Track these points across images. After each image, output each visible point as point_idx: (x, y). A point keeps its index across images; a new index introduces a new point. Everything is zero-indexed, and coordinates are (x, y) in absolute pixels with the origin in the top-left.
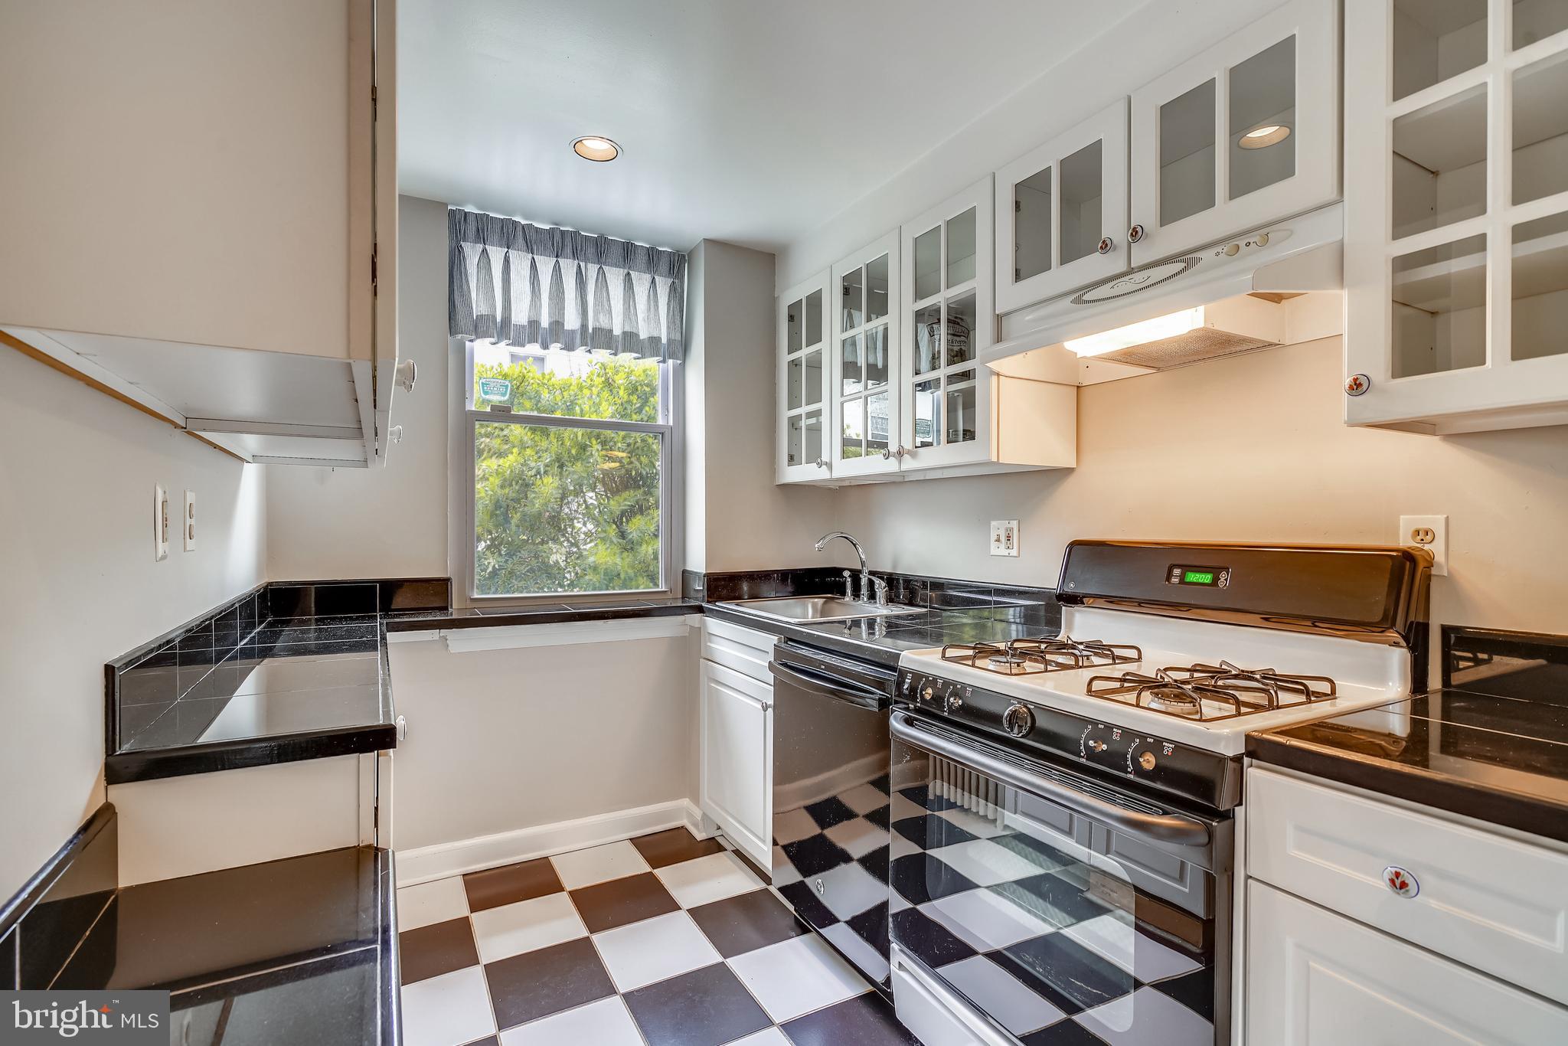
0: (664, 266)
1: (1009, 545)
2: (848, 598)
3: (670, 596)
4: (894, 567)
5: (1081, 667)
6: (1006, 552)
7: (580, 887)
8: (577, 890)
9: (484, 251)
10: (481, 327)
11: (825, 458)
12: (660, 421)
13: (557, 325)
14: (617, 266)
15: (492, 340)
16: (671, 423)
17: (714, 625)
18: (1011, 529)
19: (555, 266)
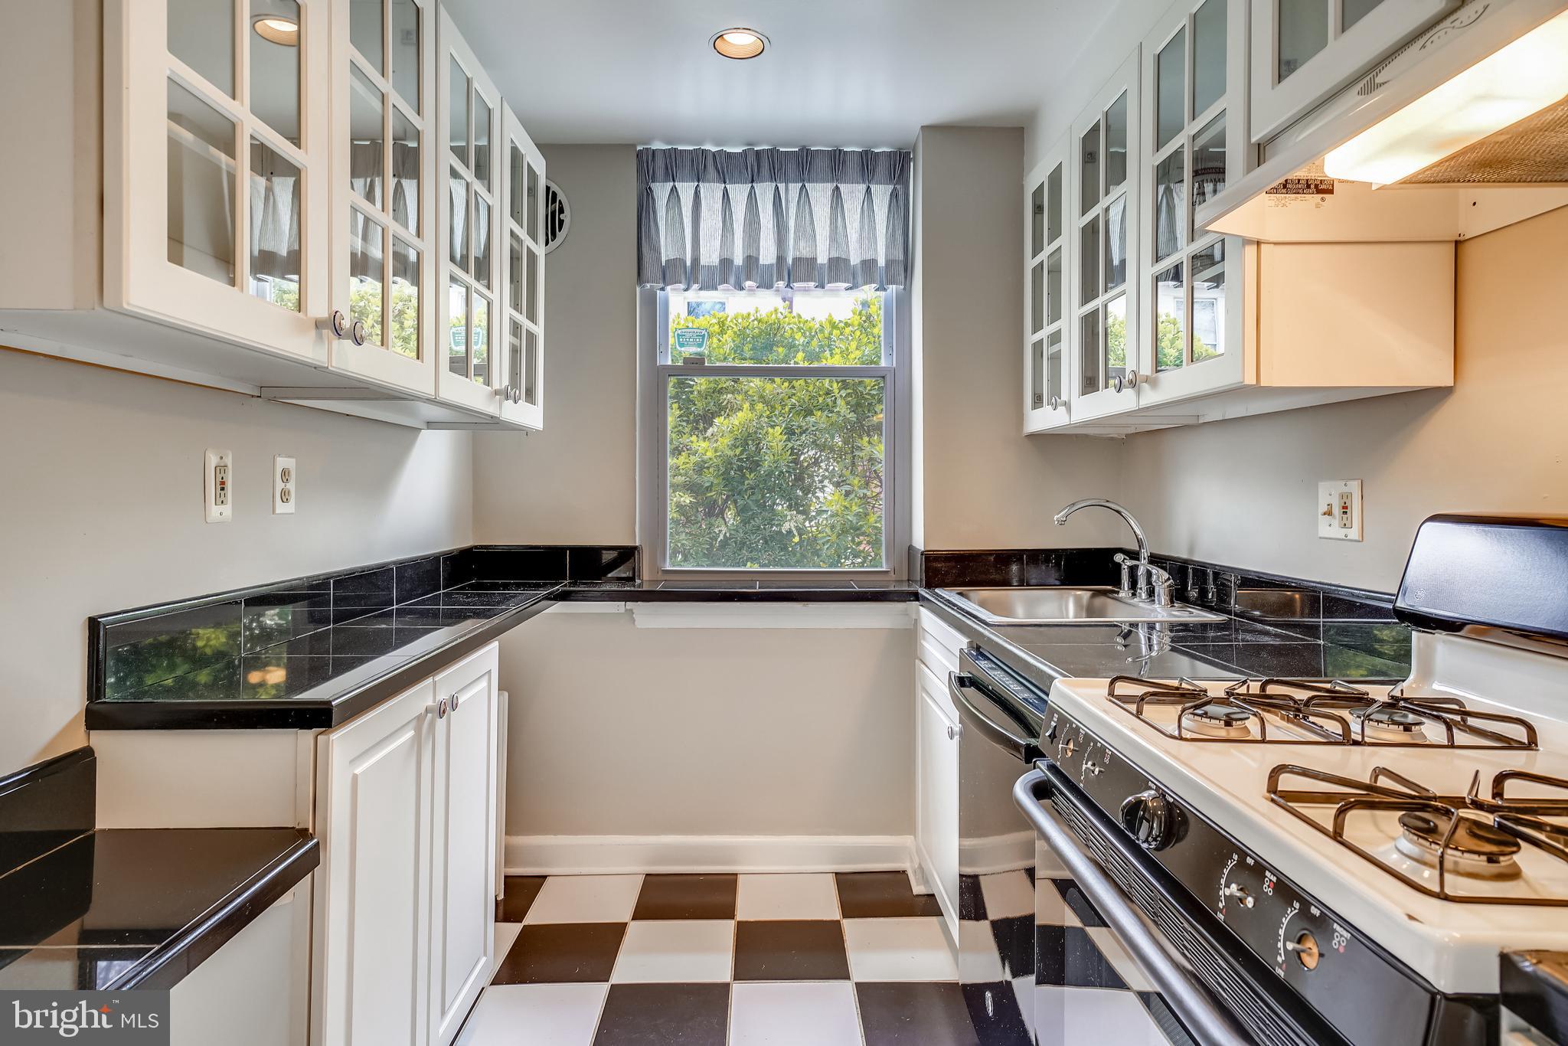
0: (882, 169)
1: (1345, 521)
2: (1124, 593)
3: (893, 577)
4: (1191, 550)
5: (1356, 743)
6: (1340, 533)
7: (752, 920)
8: (747, 922)
9: (674, 190)
10: (670, 273)
11: (1064, 397)
12: (883, 363)
13: (751, 261)
14: (823, 181)
15: (682, 286)
16: (894, 365)
17: (928, 619)
18: (1349, 495)
19: (750, 193)
